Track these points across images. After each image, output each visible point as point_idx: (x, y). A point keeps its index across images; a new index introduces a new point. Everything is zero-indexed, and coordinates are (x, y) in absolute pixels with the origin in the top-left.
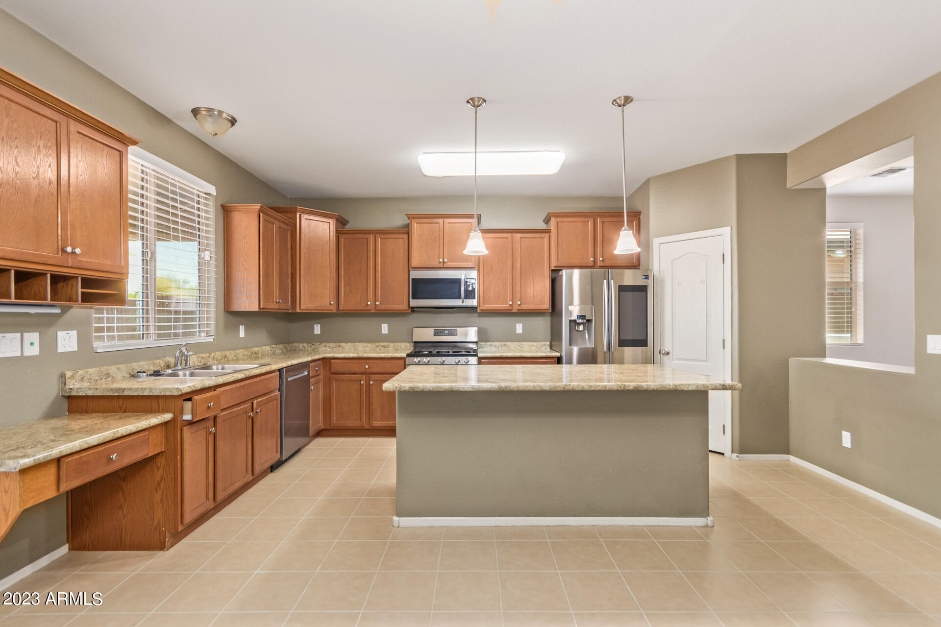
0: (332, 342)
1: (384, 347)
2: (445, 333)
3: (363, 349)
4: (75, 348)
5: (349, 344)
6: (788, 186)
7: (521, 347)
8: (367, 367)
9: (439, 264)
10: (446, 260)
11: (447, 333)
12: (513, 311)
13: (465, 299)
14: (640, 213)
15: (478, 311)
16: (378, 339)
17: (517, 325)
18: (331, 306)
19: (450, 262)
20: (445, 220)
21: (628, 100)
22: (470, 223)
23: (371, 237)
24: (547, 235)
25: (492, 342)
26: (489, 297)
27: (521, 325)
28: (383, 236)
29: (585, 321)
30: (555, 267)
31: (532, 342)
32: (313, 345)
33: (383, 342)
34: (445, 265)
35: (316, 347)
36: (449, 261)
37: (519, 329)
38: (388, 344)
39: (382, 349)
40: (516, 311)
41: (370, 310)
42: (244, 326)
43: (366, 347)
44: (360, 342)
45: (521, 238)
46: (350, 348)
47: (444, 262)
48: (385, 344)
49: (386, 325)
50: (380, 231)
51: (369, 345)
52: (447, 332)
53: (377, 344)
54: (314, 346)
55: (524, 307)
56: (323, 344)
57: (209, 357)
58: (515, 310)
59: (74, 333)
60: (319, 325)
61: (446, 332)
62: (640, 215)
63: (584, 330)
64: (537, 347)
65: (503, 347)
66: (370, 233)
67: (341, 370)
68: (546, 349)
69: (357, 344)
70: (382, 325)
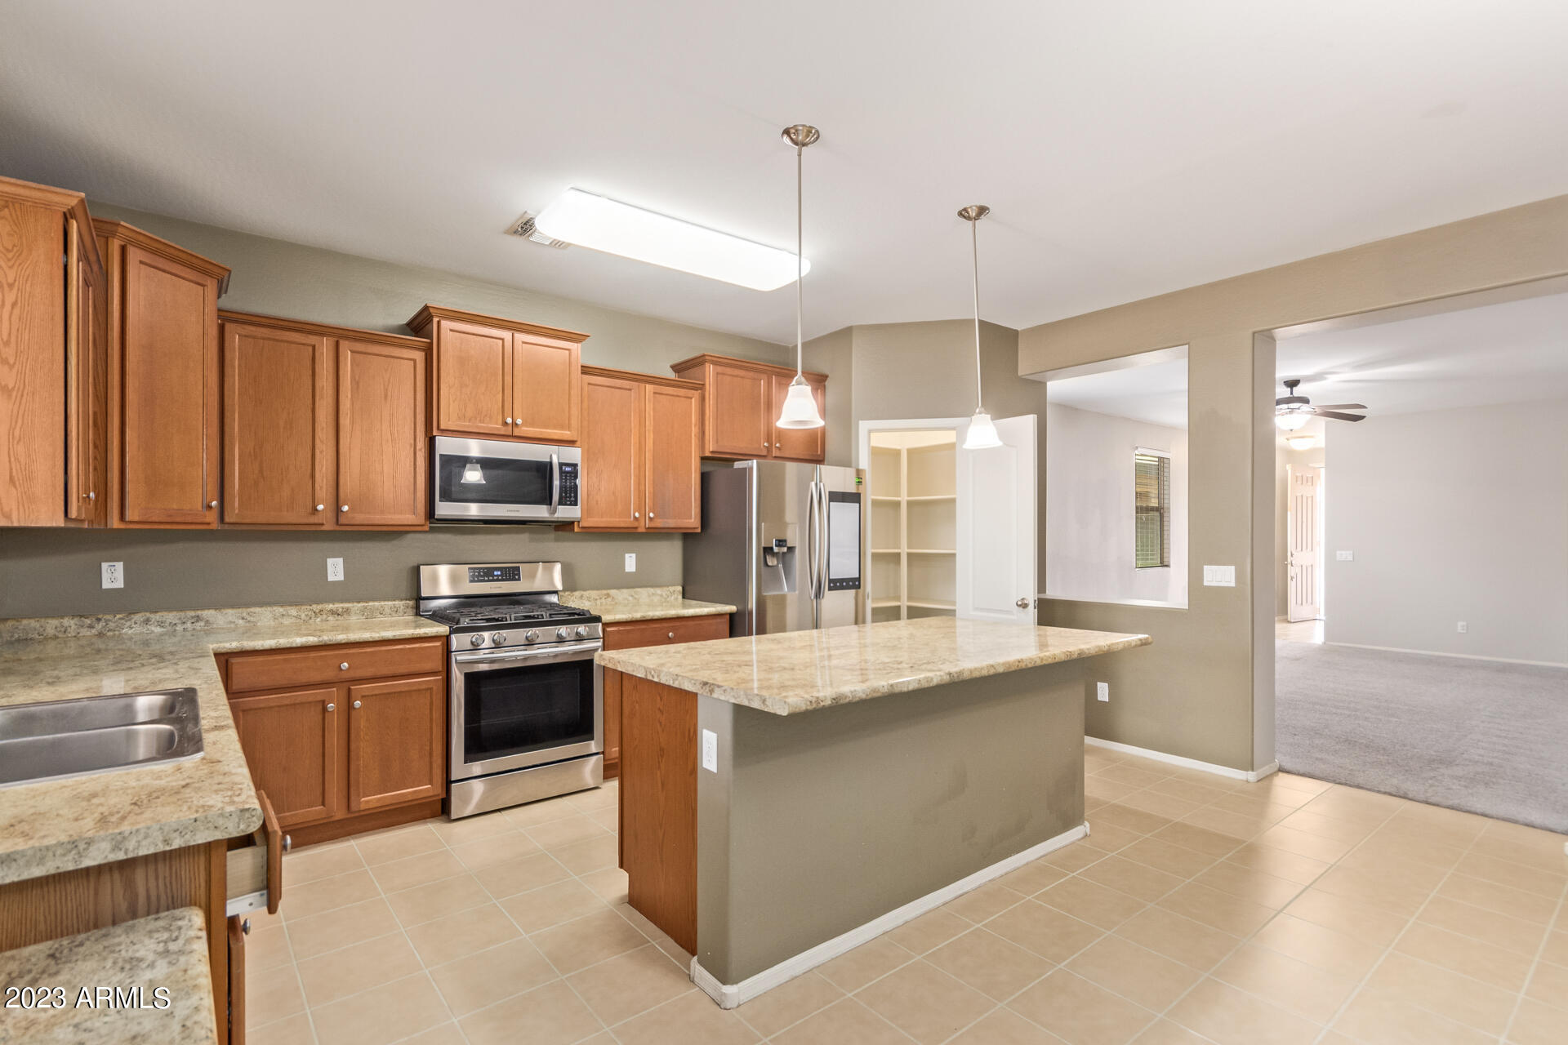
0: (169, 609)
1: (333, 613)
2: (493, 576)
3: (272, 623)
5: (230, 611)
6: (1019, 374)
7: (635, 598)
8: (345, 665)
9: (504, 428)
10: (519, 421)
11: (497, 576)
12: (640, 530)
13: (559, 504)
14: (827, 377)
15: (576, 529)
16: (319, 593)
17: (627, 555)
18: (207, 513)
19: (527, 426)
20: (517, 335)
21: (982, 210)
22: (569, 350)
23: (325, 346)
24: (696, 394)
25: (584, 590)
26: (597, 502)
27: (634, 555)
28: (360, 347)
29: (785, 549)
30: (712, 452)
31: (652, 586)
32: (99, 620)
33: (333, 601)
34: (517, 432)
35: (112, 625)
36: (525, 423)
37: (630, 563)
38: (346, 605)
39: (331, 618)
40: (644, 530)
41: (323, 524)
43: (283, 616)
44: (262, 604)
45: (655, 393)
47: (515, 424)
48: (338, 606)
49: (340, 561)
50: (351, 333)
51: (293, 611)
52: (499, 573)
53: (316, 607)
54: (102, 623)
55: (659, 523)
56: (138, 617)
58: (642, 530)
60: (124, 564)
61: (496, 573)
62: (825, 381)
63: (778, 564)
64: (661, 596)
65: (603, 600)
66: (322, 334)
67: (264, 681)
68: (677, 599)
69: (252, 610)
70: (330, 561)
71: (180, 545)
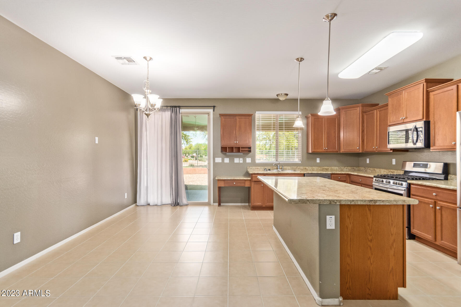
2: (420, 166)
4: (250, 162)
9: (401, 121)
10: (404, 117)
19: (407, 118)
20: (405, 91)
22: (420, 88)
26: (438, 139)
28: (380, 110)
33: (393, 169)
34: (405, 121)
38: (394, 171)
42: (319, 158)
43: (385, 171)
44: (383, 168)
46: (378, 171)
47: (403, 119)
50: (378, 107)
52: (422, 165)
57: (296, 168)
59: (250, 159)
60: (368, 159)
66: (375, 110)
69: (381, 169)
70: (393, 159)
71: (375, 156)
